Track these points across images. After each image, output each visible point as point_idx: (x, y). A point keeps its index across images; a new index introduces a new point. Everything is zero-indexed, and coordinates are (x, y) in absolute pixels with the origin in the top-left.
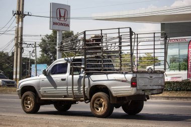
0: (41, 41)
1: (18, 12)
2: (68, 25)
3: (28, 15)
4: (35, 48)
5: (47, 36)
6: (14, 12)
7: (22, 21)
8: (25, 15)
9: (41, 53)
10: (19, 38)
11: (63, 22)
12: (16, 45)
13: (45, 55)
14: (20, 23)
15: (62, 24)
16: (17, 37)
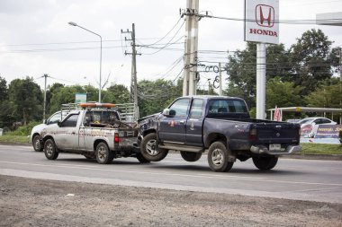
0: (228, 61)
1: (188, 11)
2: (275, 34)
3: (207, 16)
4: (218, 74)
5: (237, 52)
6: (182, 12)
7: (196, 27)
8: (201, 17)
9: (228, 82)
10: (192, 57)
11: (266, 29)
12: (187, 67)
13: (235, 85)
14: (193, 30)
15: (265, 32)
16: (187, 54)
